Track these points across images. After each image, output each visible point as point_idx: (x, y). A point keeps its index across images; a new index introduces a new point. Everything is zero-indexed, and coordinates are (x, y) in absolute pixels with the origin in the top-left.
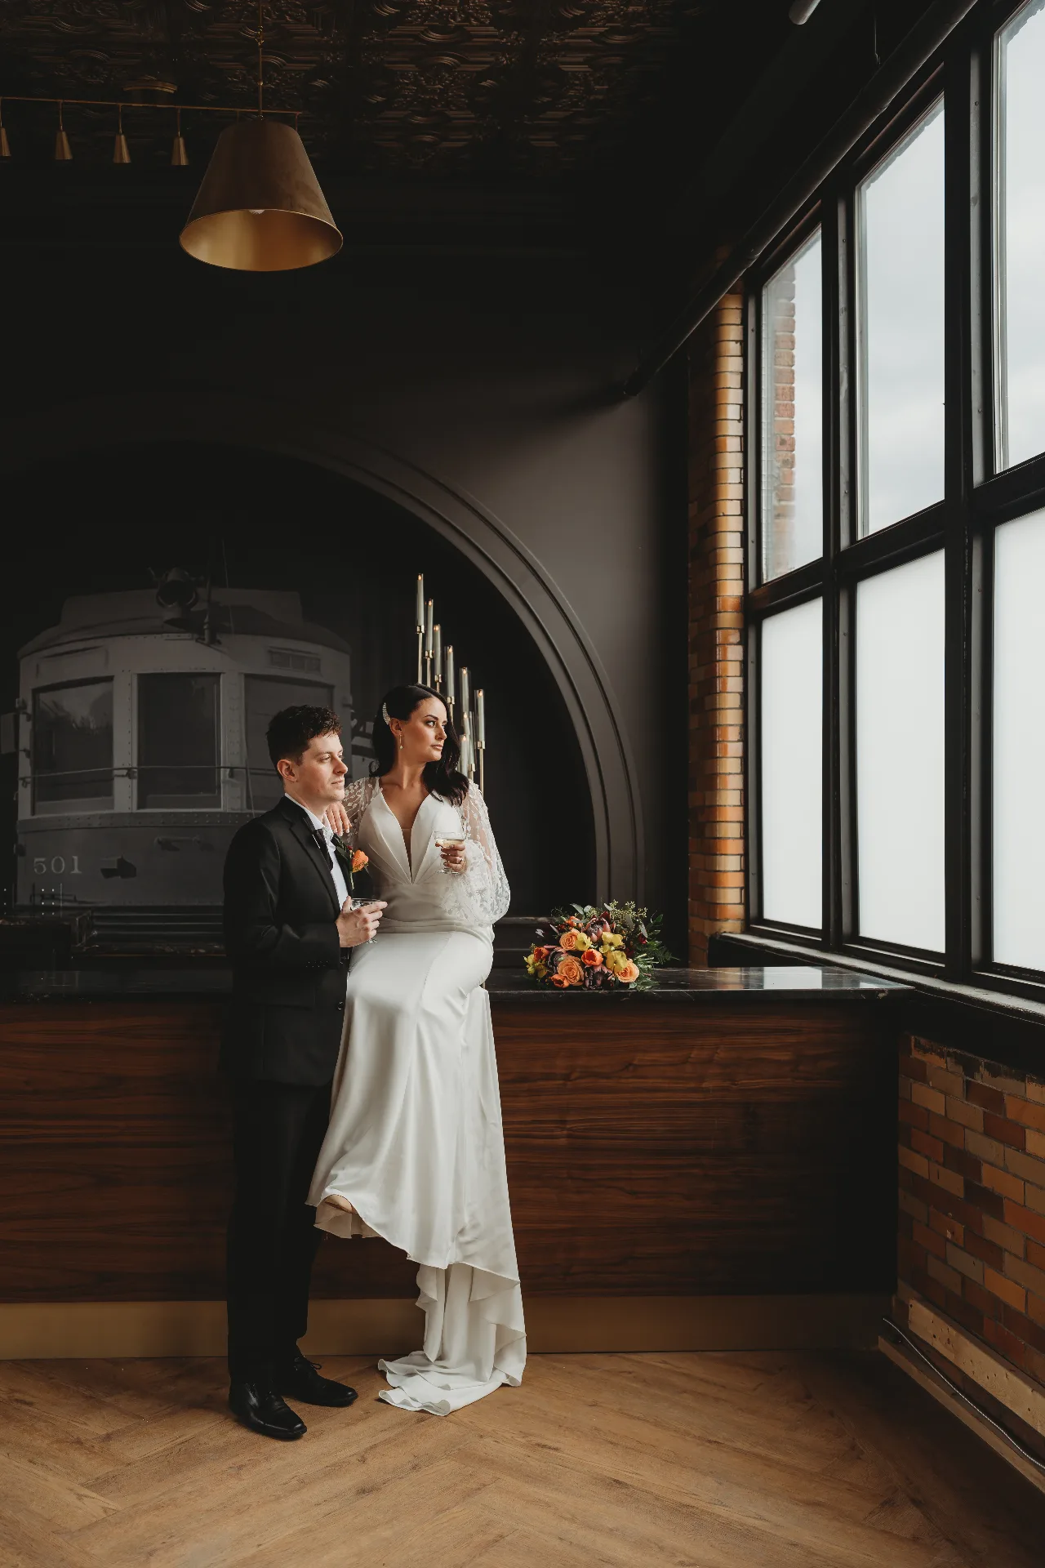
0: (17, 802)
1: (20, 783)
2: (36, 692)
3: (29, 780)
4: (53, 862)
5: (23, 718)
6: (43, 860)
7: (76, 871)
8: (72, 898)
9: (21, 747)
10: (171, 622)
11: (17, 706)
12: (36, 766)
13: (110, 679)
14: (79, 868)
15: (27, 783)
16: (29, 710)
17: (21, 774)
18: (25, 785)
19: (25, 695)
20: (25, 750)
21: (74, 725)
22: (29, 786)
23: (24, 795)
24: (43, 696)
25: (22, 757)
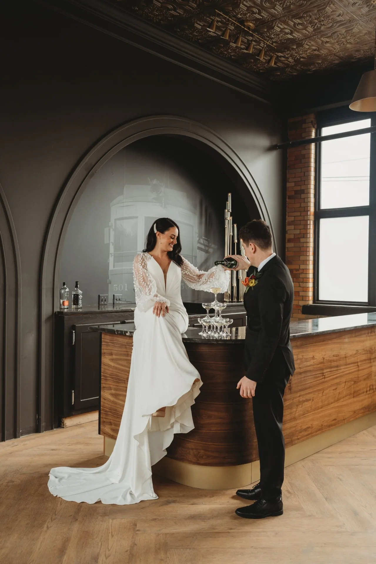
0: (109, 263)
1: (110, 255)
2: (116, 220)
3: (113, 254)
4: (120, 285)
5: (111, 230)
6: (116, 285)
7: (126, 290)
8: (125, 300)
9: (111, 242)
10: (154, 198)
11: (110, 225)
12: (115, 249)
13: (137, 217)
14: (127, 289)
15: (112, 255)
16: (113, 227)
17: (110, 252)
18: (112, 256)
19: (112, 221)
20: (112, 243)
21: (126, 234)
22: (113, 257)
23: (111, 260)
24: (118, 222)
25: (111, 244)
